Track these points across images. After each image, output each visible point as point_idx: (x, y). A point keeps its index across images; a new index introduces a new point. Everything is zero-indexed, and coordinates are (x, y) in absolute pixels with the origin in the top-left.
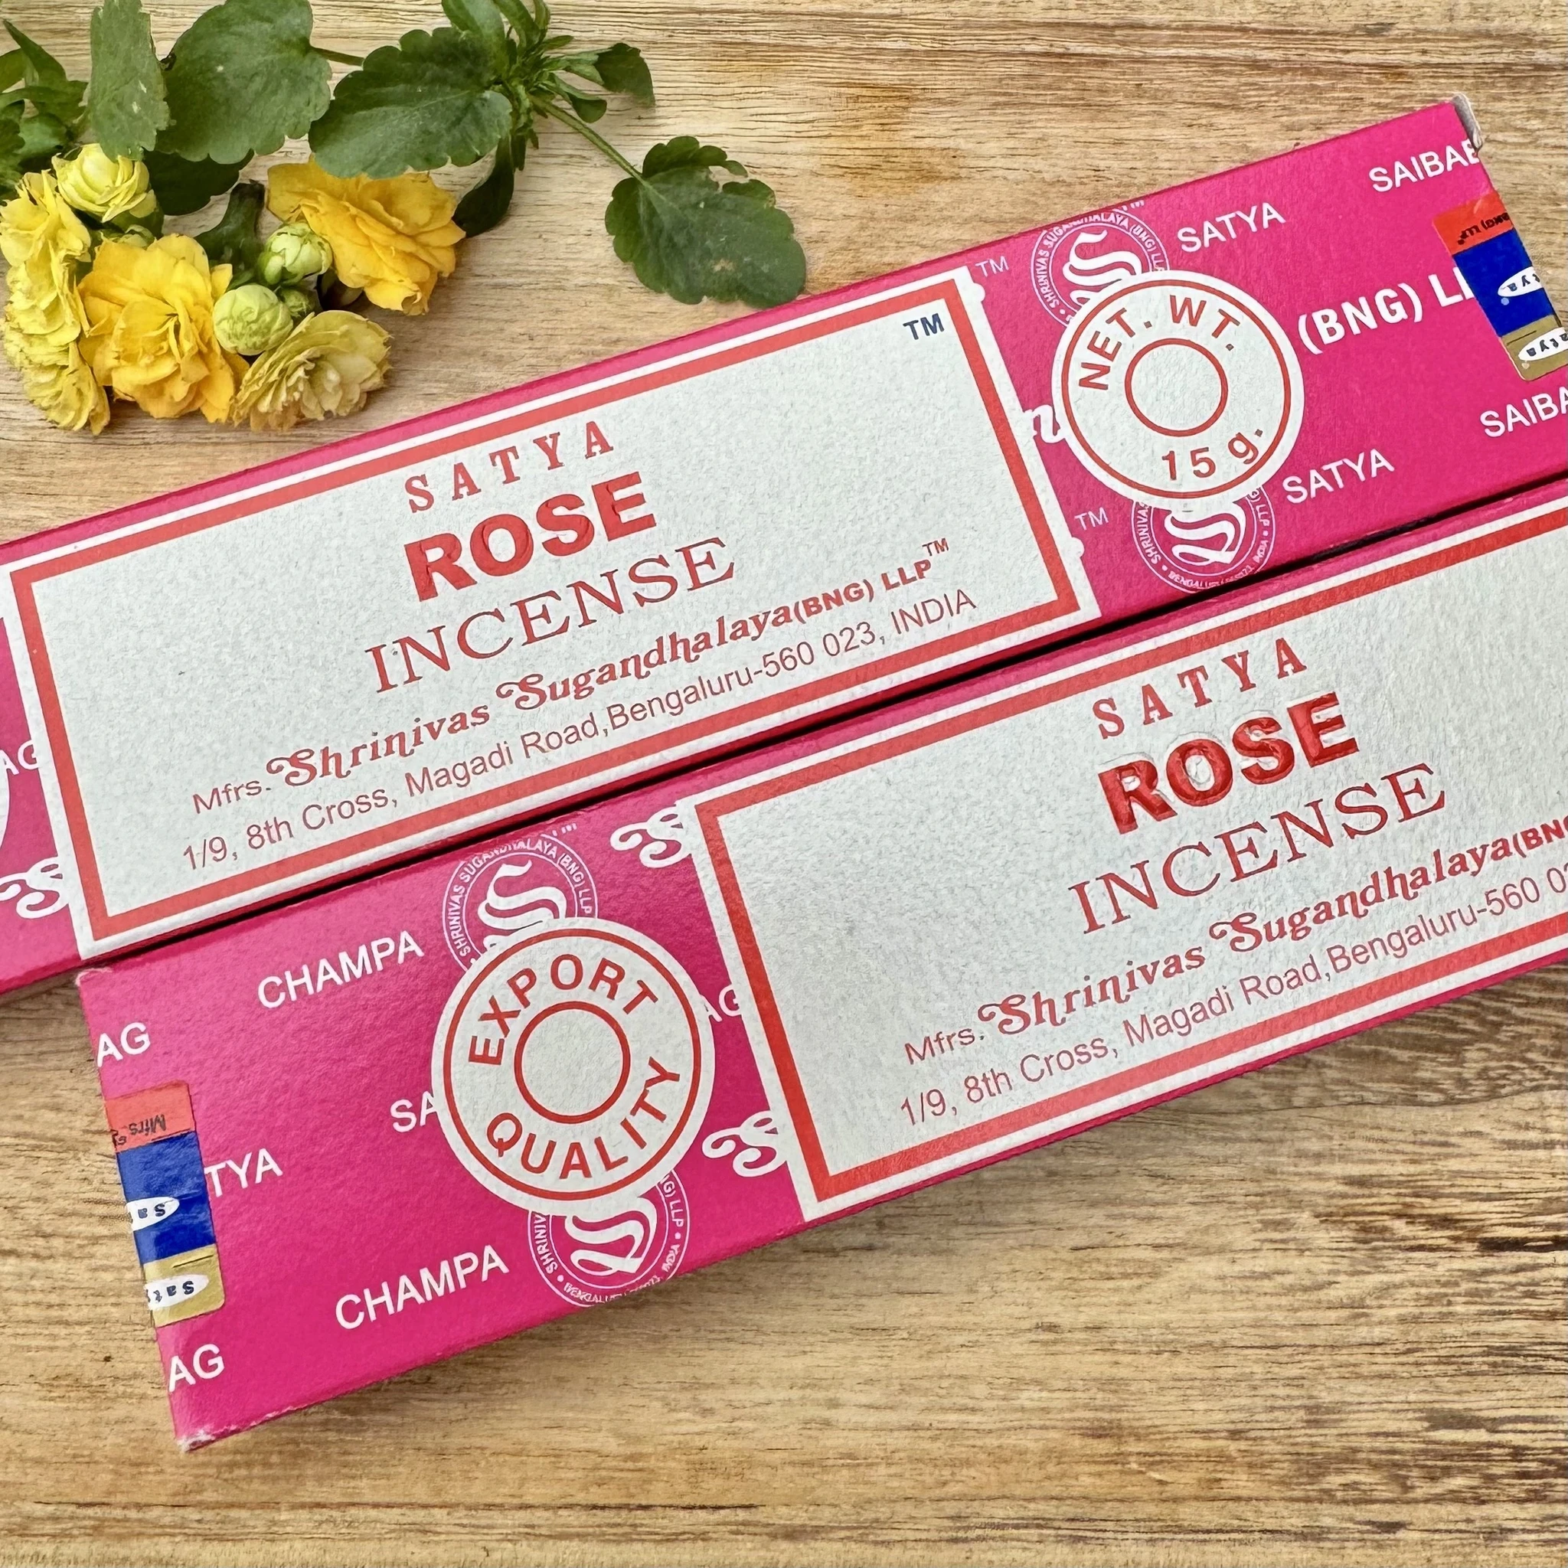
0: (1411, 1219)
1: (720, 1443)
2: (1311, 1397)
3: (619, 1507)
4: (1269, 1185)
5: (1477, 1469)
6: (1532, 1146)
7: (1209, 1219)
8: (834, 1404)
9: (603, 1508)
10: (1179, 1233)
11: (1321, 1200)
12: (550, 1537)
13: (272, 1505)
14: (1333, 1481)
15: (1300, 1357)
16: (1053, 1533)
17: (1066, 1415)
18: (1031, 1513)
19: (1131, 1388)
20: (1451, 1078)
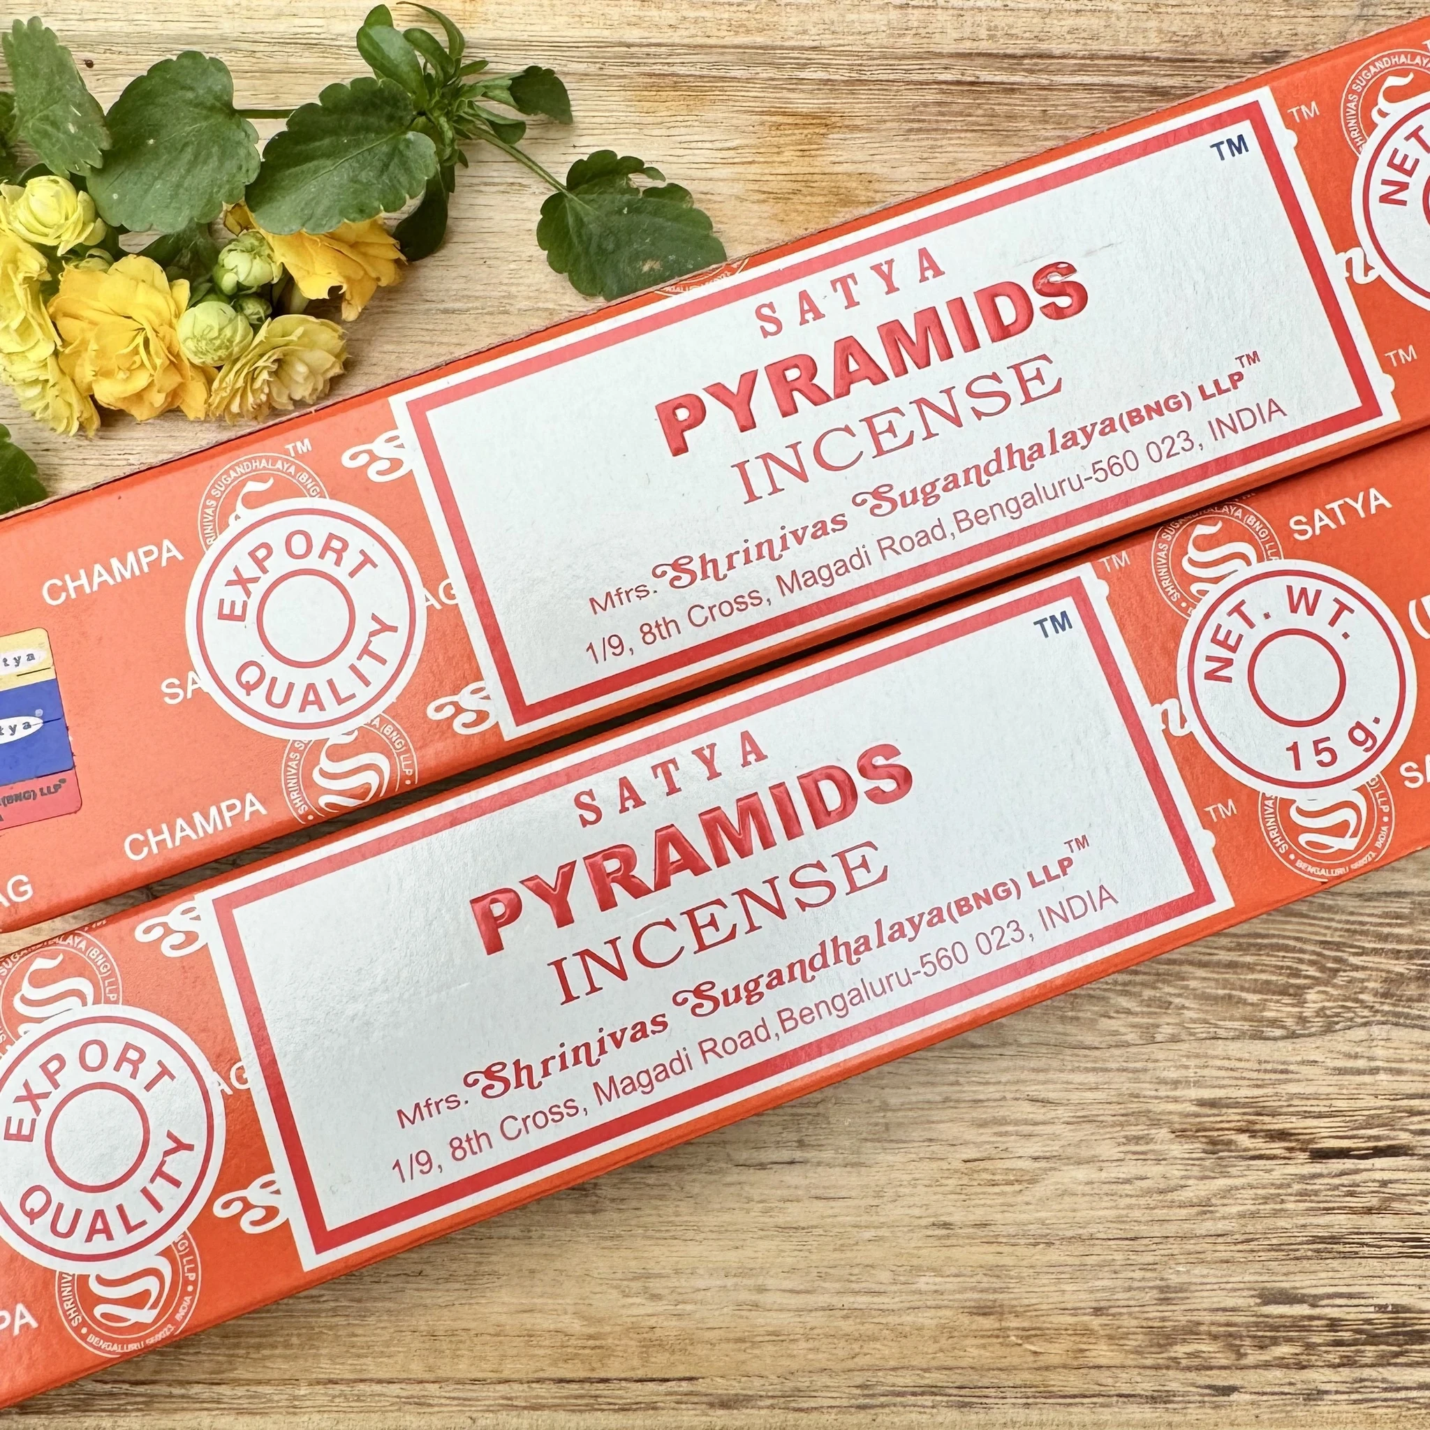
0: (1253, 1134)
1: (665, 1324)
2: (1162, 1279)
3: (581, 1381)
4: (1134, 1107)
5: (1300, 1339)
6: (1359, 1072)
7: (1080, 1135)
8: (761, 1290)
9: (570, 1381)
10: (1055, 1148)
11: (1176, 1118)
12: (525, 1408)
13: (294, 1382)
14: (1180, 1350)
15: (1154, 1247)
16: (945, 1399)
17: (957, 1296)
18: (927, 1382)
19: (1012, 1273)
20: (1293, 1017)
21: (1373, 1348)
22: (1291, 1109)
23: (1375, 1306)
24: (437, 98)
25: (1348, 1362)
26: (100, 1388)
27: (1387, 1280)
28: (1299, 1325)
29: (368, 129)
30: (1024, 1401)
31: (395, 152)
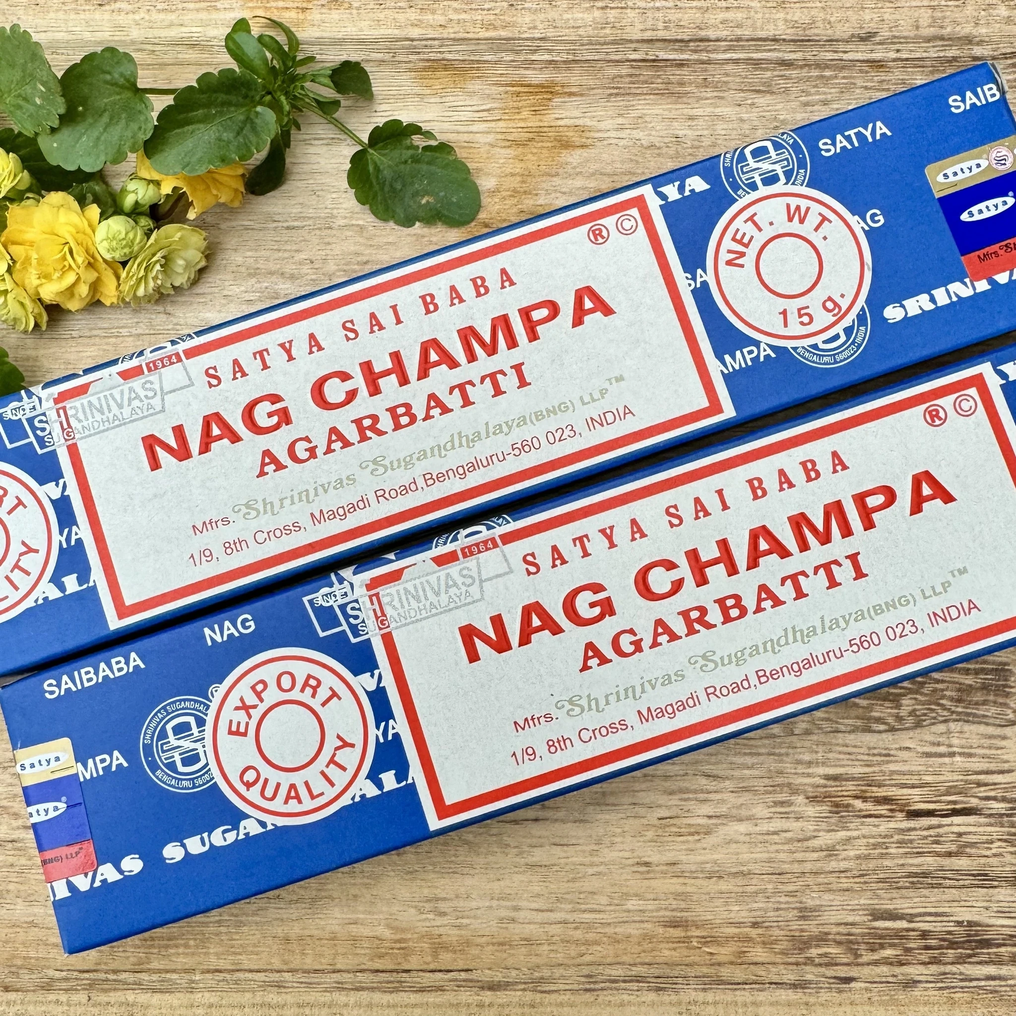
0: (865, 799)
1: (450, 932)
2: (801, 903)
3: (391, 971)
4: (780, 780)
5: (900, 945)
6: (941, 755)
7: (741, 801)
8: (516, 909)
9: (383, 971)
10: (723, 809)
11: (809, 789)
12: (352, 989)
13: (192, 971)
14: (814, 952)
15: (795, 880)
16: (646, 985)
17: (655, 914)
18: (633, 973)
19: (695, 898)
20: (893, 716)
21: (953, 951)
22: (893, 782)
23: (955, 922)
24: (279, 83)
25: (935, 961)
26: (58, 975)
27: (963, 903)
28: (899, 935)
29: (229, 104)
30: (703, 986)
31: (248, 120)
